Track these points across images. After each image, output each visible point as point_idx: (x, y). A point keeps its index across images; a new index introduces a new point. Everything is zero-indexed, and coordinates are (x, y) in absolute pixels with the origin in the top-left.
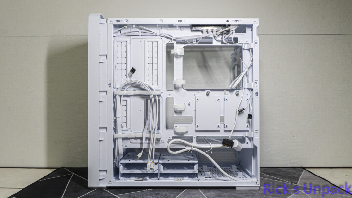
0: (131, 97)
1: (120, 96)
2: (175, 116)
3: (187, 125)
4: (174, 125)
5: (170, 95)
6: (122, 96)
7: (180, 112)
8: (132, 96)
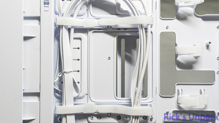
0: (90, 33)
1: (69, 30)
2: (178, 69)
3: (202, 88)
4: (177, 87)
5: (167, 28)
6: (72, 30)
7: (188, 66)
8: (91, 29)
